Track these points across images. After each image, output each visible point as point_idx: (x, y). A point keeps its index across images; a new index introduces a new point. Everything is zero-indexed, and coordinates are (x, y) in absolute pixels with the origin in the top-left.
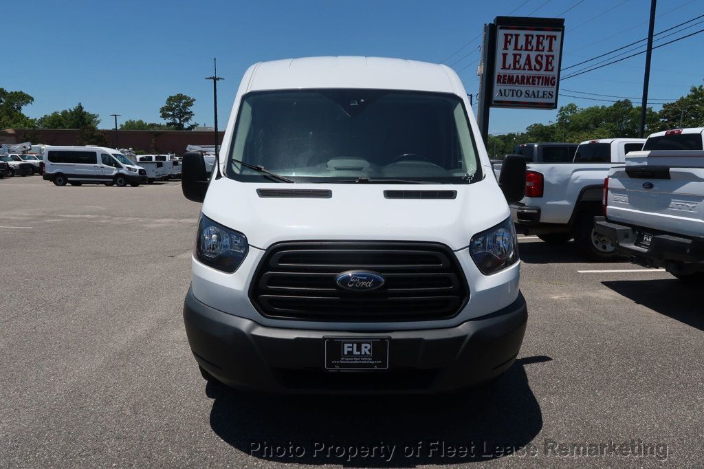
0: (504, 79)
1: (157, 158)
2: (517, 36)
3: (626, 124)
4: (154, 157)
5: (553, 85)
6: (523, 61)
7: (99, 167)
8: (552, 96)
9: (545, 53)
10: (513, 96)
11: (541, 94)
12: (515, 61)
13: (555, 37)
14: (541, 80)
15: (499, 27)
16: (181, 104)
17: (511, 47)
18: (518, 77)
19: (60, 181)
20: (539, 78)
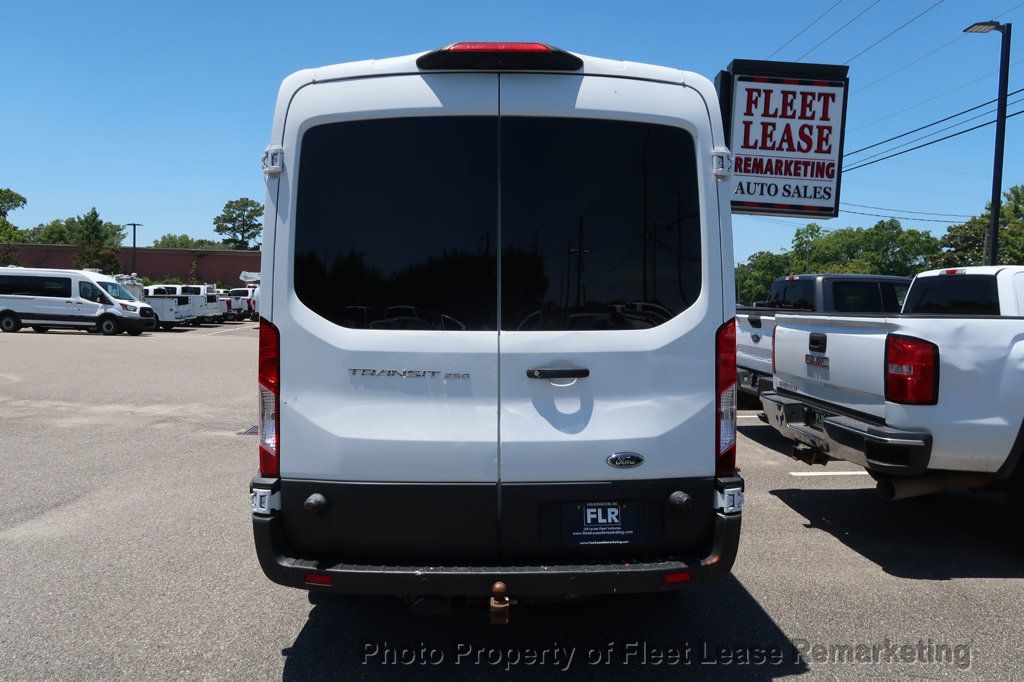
0: (747, 165)
1: (184, 290)
2: (768, 93)
3: (893, 253)
4: (179, 288)
5: (831, 176)
6: (778, 135)
7: (75, 303)
8: (829, 195)
9: (816, 122)
10: (762, 194)
11: (810, 192)
12: (766, 135)
13: (833, 96)
14: (809, 168)
15: (737, 77)
16: (246, 213)
17: (758, 111)
18: (770, 161)
19: (8, 324)
20: (806, 164)
